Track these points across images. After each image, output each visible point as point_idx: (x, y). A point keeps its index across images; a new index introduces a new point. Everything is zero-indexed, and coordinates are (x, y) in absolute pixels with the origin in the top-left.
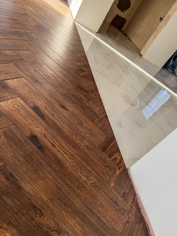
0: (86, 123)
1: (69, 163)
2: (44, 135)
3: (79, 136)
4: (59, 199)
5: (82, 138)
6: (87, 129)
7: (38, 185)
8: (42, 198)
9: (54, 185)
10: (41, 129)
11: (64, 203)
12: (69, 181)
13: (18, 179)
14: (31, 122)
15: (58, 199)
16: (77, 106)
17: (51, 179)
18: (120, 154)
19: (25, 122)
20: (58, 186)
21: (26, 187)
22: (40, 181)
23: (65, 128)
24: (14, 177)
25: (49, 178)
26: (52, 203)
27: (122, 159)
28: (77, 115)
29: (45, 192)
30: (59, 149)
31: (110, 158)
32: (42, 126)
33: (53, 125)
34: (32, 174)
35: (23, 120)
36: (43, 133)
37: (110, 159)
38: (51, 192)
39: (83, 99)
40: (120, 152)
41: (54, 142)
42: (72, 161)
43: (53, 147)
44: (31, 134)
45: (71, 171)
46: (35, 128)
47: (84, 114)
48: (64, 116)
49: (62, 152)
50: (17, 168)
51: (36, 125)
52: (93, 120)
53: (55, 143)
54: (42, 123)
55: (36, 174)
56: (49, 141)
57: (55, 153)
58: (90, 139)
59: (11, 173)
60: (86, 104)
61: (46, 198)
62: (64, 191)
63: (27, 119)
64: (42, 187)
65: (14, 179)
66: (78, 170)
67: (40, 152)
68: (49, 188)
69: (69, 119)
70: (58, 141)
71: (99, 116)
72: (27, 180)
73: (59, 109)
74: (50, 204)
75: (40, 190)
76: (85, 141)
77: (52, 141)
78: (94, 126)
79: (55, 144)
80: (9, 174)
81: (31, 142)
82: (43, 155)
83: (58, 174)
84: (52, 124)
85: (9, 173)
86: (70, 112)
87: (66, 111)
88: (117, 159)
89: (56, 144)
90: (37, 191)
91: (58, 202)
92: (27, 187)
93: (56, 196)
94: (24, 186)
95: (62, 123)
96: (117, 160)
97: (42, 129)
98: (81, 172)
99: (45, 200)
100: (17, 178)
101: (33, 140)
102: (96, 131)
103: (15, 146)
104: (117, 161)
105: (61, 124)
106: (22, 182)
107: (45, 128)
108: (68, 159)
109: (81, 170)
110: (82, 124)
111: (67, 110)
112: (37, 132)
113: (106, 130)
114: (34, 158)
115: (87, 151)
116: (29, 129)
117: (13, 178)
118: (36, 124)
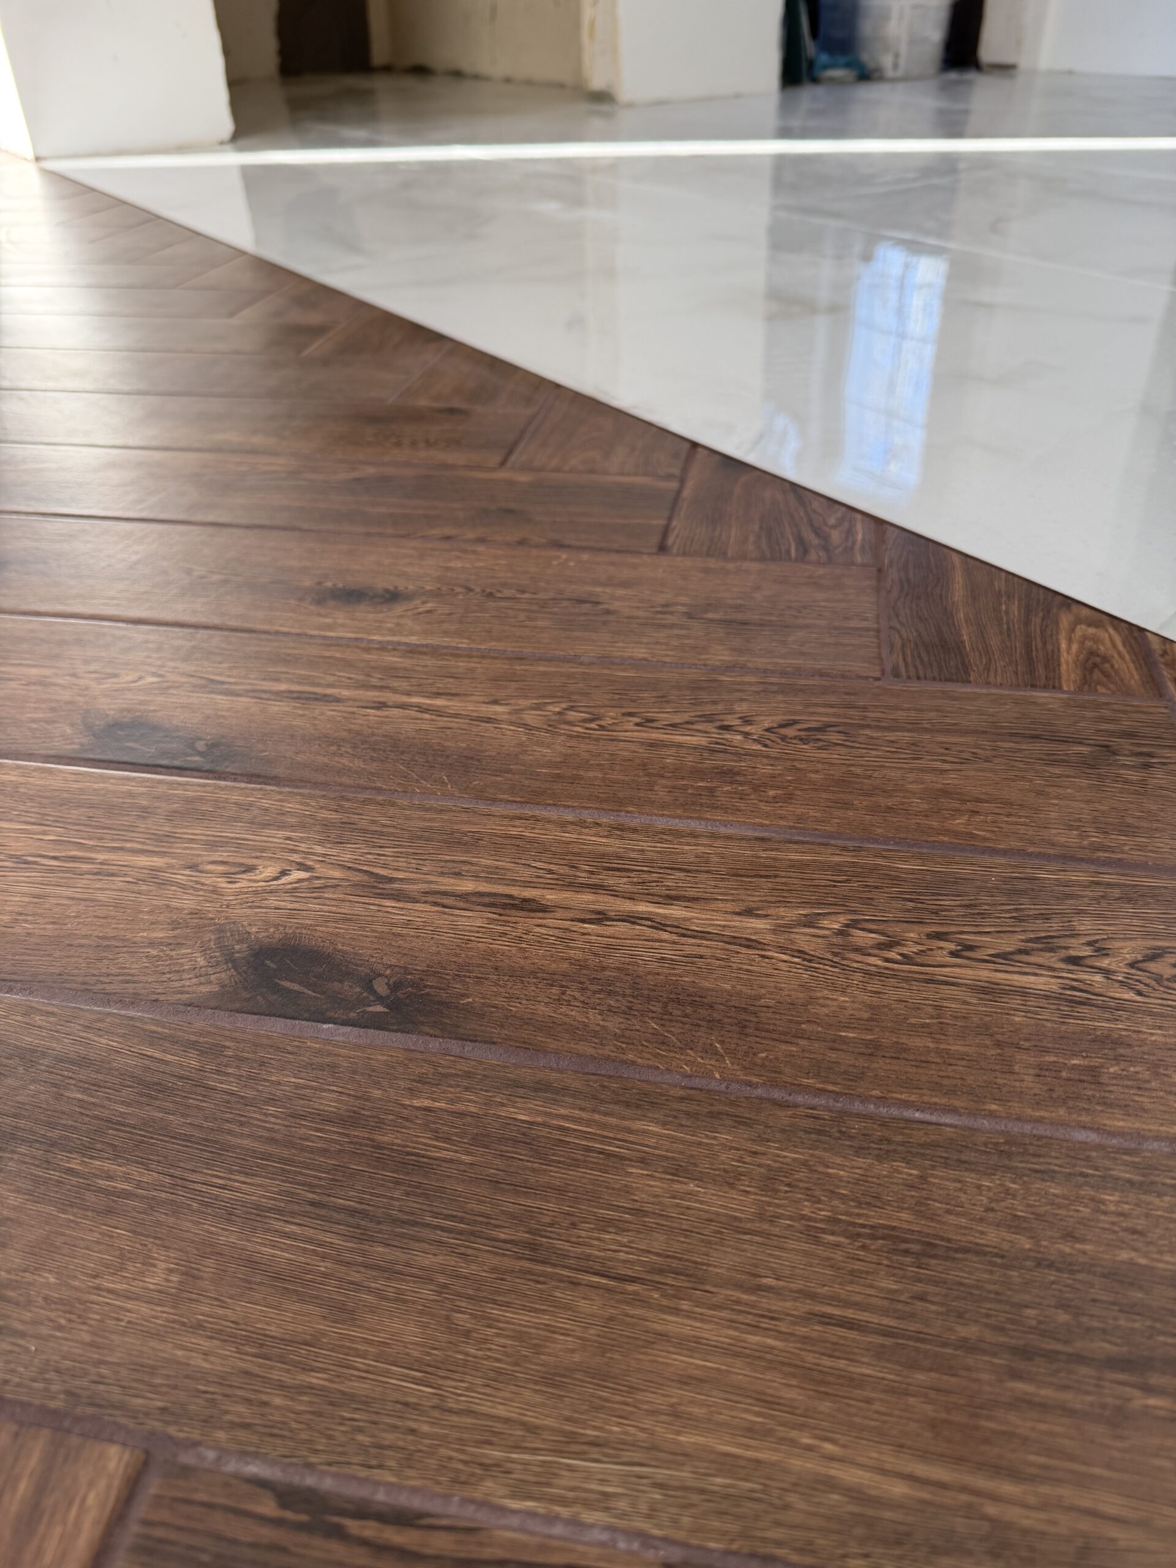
0: (624, 584)
1: (782, 949)
2: (357, 877)
3: (663, 699)
4: (1025, 1353)
5: (696, 703)
6: (670, 619)
7: (685, 1381)
8: (854, 1494)
9: (839, 1256)
10: (296, 857)
11: (1113, 1363)
12: (932, 1108)
13: (416, 1503)
14: (158, 862)
15: (1016, 1375)
16: (449, 531)
17: (761, 1217)
18: (1085, 612)
19: (100, 896)
20: (893, 1236)
21: (574, 1522)
22: (673, 1324)
23: (488, 720)
24: (363, 1512)
25: (735, 1225)
26: (997, 1470)
27: (1135, 633)
28: (505, 585)
29: (825, 1406)
30: (586, 899)
31: (1052, 683)
32: (282, 827)
33: (373, 767)
34: (525, 1318)
35: (69, 892)
36: (337, 874)
37: (1056, 687)
38: (880, 1353)
39: (453, 467)
40: (1069, 602)
41: (493, 875)
42: (791, 914)
43: (525, 923)
44: (230, 959)
45: (865, 998)
46: (222, 883)
47: (559, 545)
48: (413, 651)
49: (628, 906)
50: (314, 1379)
51: (216, 856)
52: (655, 539)
53: (513, 882)
54: (265, 803)
55: (575, 1283)
56: (439, 899)
57: (582, 965)
58: (761, 662)
59: (286, 1496)
60: (511, 483)
61: (890, 1460)
62: (992, 1237)
63: (101, 857)
64: (741, 1372)
65: (369, 1530)
66: (911, 949)
67: (435, 1044)
68: (826, 1319)
69: (464, 644)
70: (520, 846)
71: (679, 492)
72: (532, 1429)
73: (330, 627)
74: (994, 1498)
75: (751, 1431)
76: (742, 708)
77: (468, 886)
78: (707, 571)
79: (515, 891)
80: (279, 1523)
81: (276, 1027)
82: (492, 1057)
83: (784, 1117)
84: (358, 764)
85: (268, 1507)
86: (437, 594)
87: (399, 609)
88: (1105, 659)
89: (527, 884)
90: (726, 1464)
91: (1043, 1407)
92: (588, 1504)
93: (970, 1347)
94: (551, 1519)
95: (440, 702)
96: (1117, 662)
97: (303, 847)
98: (952, 946)
99: (898, 1489)
100: (403, 1500)
101: (277, 990)
102: (758, 588)
103: (134, 1171)
104: (1128, 669)
105: (438, 712)
106: (492, 1488)
107: (326, 825)
108: (738, 922)
109: (939, 936)
110: (608, 612)
111: (393, 597)
112: (273, 902)
113: (813, 539)
114: (425, 1138)
115: (834, 756)
116: (175, 925)
117: (353, 1526)
118: (212, 845)
